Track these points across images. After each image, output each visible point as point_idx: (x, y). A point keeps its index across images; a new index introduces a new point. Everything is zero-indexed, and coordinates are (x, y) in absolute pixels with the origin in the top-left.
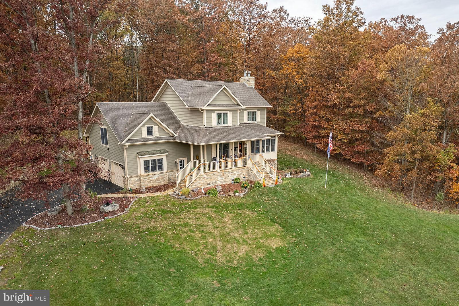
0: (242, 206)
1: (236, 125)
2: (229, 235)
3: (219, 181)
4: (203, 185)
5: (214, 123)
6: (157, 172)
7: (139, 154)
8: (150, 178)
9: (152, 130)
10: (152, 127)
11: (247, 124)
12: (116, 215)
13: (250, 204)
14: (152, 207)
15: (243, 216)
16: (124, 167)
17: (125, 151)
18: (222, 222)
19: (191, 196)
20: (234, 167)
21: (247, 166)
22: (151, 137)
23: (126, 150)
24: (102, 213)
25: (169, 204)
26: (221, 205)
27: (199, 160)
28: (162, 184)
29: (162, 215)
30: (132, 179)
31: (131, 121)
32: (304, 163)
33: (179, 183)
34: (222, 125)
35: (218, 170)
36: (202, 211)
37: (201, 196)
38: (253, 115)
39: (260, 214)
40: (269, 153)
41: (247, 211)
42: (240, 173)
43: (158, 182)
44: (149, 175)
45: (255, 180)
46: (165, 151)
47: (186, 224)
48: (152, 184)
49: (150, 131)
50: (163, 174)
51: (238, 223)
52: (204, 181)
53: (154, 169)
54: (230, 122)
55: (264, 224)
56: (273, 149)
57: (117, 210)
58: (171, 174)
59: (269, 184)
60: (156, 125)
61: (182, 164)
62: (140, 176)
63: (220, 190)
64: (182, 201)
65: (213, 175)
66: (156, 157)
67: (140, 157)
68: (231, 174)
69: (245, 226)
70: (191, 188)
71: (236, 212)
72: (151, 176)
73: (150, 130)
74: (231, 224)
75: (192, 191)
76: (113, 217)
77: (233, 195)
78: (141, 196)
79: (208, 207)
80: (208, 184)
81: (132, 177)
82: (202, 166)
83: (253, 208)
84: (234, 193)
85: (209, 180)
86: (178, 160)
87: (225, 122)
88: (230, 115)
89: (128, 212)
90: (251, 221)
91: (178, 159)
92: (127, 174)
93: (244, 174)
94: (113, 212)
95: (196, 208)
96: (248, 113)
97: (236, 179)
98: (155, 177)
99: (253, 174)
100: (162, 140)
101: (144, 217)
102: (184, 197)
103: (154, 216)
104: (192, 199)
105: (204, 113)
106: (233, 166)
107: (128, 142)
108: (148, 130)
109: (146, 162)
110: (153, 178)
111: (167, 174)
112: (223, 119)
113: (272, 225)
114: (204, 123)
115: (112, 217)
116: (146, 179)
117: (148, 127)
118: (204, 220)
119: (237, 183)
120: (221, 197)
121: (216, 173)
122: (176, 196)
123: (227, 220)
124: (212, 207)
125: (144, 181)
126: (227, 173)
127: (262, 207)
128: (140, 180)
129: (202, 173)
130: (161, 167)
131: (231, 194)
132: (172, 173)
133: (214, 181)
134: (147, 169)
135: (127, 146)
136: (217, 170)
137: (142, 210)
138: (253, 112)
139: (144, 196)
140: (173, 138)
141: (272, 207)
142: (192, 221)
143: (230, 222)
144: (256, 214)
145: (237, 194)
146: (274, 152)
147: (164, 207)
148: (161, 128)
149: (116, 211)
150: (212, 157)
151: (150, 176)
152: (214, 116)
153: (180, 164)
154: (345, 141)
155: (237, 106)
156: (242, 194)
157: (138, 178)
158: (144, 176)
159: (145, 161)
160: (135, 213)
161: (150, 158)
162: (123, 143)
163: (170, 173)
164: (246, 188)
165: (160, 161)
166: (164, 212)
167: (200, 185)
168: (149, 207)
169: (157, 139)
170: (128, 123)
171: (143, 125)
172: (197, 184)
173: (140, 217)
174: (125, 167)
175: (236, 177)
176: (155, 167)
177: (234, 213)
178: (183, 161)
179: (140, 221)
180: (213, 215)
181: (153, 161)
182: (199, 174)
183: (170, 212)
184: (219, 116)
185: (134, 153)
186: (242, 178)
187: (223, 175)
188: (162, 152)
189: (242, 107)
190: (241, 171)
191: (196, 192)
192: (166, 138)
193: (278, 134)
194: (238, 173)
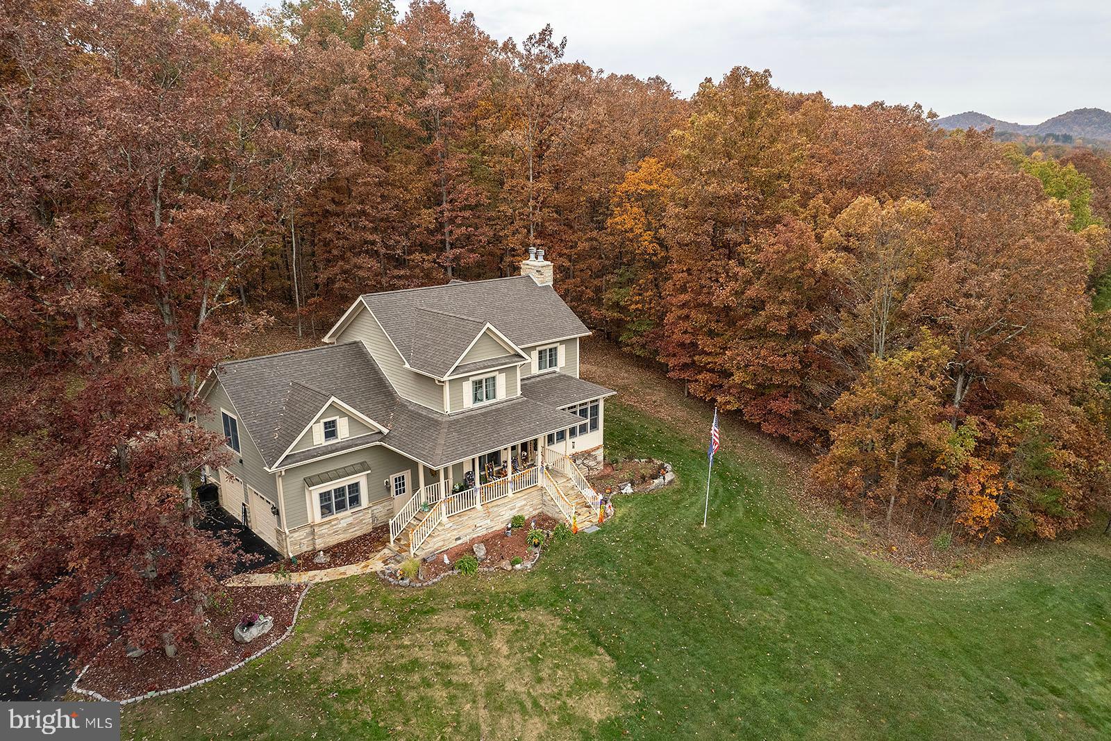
0: (528, 599)
1: (515, 397)
2: (503, 691)
3: (481, 528)
4: (446, 543)
5: (468, 402)
6: (349, 512)
7: (310, 482)
8: (334, 527)
9: (334, 427)
10: (334, 422)
11: (538, 379)
12: (268, 648)
13: (545, 592)
14: (341, 615)
15: (532, 629)
16: (278, 511)
17: (280, 482)
18: (488, 651)
19: (421, 578)
20: (510, 494)
21: (539, 484)
22: (332, 441)
23: (280, 478)
24: (237, 643)
25: (377, 604)
26: (486, 600)
27: (436, 484)
28: (359, 533)
29: (365, 639)
30: (295, 535)
31: (288, 404)
32: (662, 433)
33: (395, 537)
34: (486, 403)
35: (478, 506)
36: (447, 619)
37: (442, 575)
38: (551, 356)
39: (567, 620)
40: (587, 435)
41: (541, 615)
42: (524, 502)
43: (350, 531)
44: (329, 522)
45: (556, 516)
46: (363, 467)
47: (415, 664)
48: (339, 537)
49: (330, 431)
50: (361, 514)
51: (522, 651)
52: (449, 535)
53: (341, 506)
54: (501, 394)
55: (576, 649)
56: (594, 426)
57: (270, 632)
58: (380, 510)
59: (586, 523)
60: (343, 414)
61: (400, 484)
62: (311, 527)
63: (483, 557)
64: (403, 591)
65: (466, 520)
66: (345, 482)
67: (310, 489)
68: (506, 508)
69: (535, 661)
70: (422, 554)
71: (518, 618)
72: (336, 522)
73: (330, 428)
74: (507, 657)
75: (424, 560)
76: (262, 654)
77: (509, 568)
78: (317, 580)
79: (459, 605)
80: (456, 539)
81: (294, 531)
82: (443, 505)
83: (552, 605)
84: (513, 564)
85: (459, 532)
86: (392, 478)
87: (491, 394)
88: (501, 380)
89: (293, 634)
90: (548, 644)
91: (391, 476)
92: (285, 526)
93: (531, 503)
94: (262, 640)
95: (433, 611)
96: (540, 353)
97: (515, 518)
98: (343, 524)
99: (553, 503)
100: (356, 445)
101: (325, 648)
102: (407, 581)
103: (347, 642)
104: (424, 584)
105: (444, 388)
106: (510, 490)
107: (286, 462)
108: (326, 428)
109: (325, 497)
110: (340, 526)
111: (370, 511)
112: (486, 391)
113: (591, 654)
114: (445, 407)
115: (259, 654)
116: (324, 530)
117: (325, 423)
118: (450, 648)
119: (519, 526)
120: (485, 575)
121: (472, 514)
122: (391, 579)
123: (499, 643)
124: (467, 606)
125: (322, 536)
126: (496, 509)
127: (570, 600)
128: (313, 533)
129: (444, 518)
130: (355, 500)
131: (506, 564)
132: (378, 507)
133: (470, 530)
134: (326, 510)
135: (283, 473)
136: (475, 506)
137: (322, 625)
138: (550, 350)
139: (324, 580)
140: (380, 437)
141: (591, 600)
142: (426, 655)
143: (505, 650)
144: (559, 622)
145: (518, 566)
146: (597, 431)
147: (366, 613)
148: (353, 420)
149: (268, 635)
150: (465, 473)
151: (333, 523)
152: (468, 388)
153: (396, 485)
154: (750, 386)
155: (517, 359)
156: (529, 566)
157: (308, 530)
158: (321, 525)
159: (321, 495)
160: (306, 635)
161: (331, 486)
162: (273, 469)
163: (375, 507)
164: (536, 546)
165: (355, 488)
166: (368, 628)
167: (441, 544)
168: (336, 617)
169: (346, 444)
170: (282, 411)
171: (319, 421)
172: (435, 544)
173: (317, 647)
174: (280, 511)
175: (515, 513)
176: (343, 501)
177: (512, 620)
178: (403, 477)
179: (319, 659)
180: (470, 632)
181: (339, 492)
182: (439, 521)
183: (381, 629)
184: (478, 385)
185: (298, 480)
186: (528, 513)
187: (488, 514)
188: (357, 468)
189: (526, 360)
190: (525, 499)
191: (432, 564)
192: (364, 440)
193: (604, 396)
194: (519, 504)
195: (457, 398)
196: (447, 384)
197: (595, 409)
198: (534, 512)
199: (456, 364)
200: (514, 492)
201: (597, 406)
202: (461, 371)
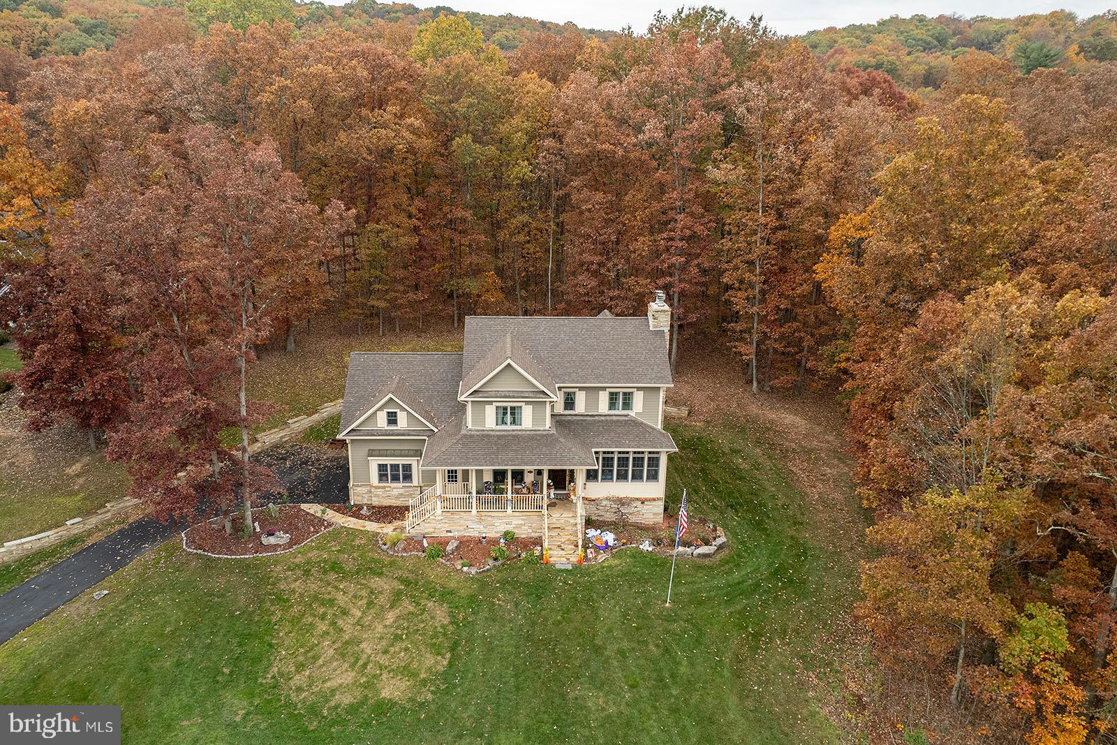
0: (446, 596)
1: (542, 429)
2: (358, 646)
3: (472, 530)
4: (437, 531)
5: (489, 423)
6: (401, 485)
7: (372, 453)
8: (388, 493)
9: (396, 416)
10: (396, 413)
11: (603, 418)
12: (273, 553)
13: (463, 596)
15: (423, 617)
17: (348, 446)
18: (379, 617)
19: (397, 550)
20: (509, 510)
21: (544, 511)
22: (393, 428)
24: (259, 543)
25: (355, 555)
26: (419, 583)
29: (325, 572)
30: (359, 489)
34: (509, 427)
35: (474, 511)
36: (382, 583)
37: (413, 553)
38: (624, 399)
39: (452, 623)
40: (642, 483)
41: (441, 611)
42: (521, 522)
43: (401, 500)
44: (384, 487)
46: (415, 453)
48: (390, 501)
49: (392, 419)
50: (412, 489)
52: (440, 526)
53: (395, 478)
54: (527, 423)
56: (653, 476)
57: (283, 544)
59: (562, 559)
60: (401, 409)
61: (452, 476)
62: (371, 487)
63: (450, 552)
64: (379, 553)
66: (401, 461)
67: (371, 458)
68: (500, 521)
69: (398, 638)
70: (412, 533)
73: (392, 416)
74: (385, 626)
76: (268, 555)
77: (459, 567)
78: (346, 524)
79: (400, 578)
80: (450, 532)
81: (358, 486)
82: (437, 499)
83: (456, 607)
84: (463, 566)
85: (451, 526)
87: (518, 421)
88: (527, 411)
89: (294, 552)
92: (352, 480)
93: (530, 525)
95: (380, 574)
96: (611, 394)
97: (506, 533)
98: (395, 492)
100: (409, 435)
101: (300, 568)
102: (386, 547)
103: (314, 570)
104: (395, 554)
105: (467, 408)
106: (509, 508)
107: (351, 434)
108: (388, 417)
109: (382, 467)
110: (392, 493)
111: (419, 489)
112: (511, 417)
114: (467, 424)
115: (266, 555)
116: (380, 492)
117: (388, 413)
119: (508, 540)
122: (381, 542)
125: (376, 496)
126: (490, 519)
127: (471, 611)
128: (371, 491)
130: (408, 477)
133: (462, 528)
134: (382, 476)
136: (470, 510)
137: (314, 553)
138: (625, 394)
140: (430, 433)
142: (342, 600)
144: (446, 621)
145: (465, 569)
146: (657, 483)
148: (409, 416)
149: (279, 545)
151: (388, 489)
152: (491, 411)
155: (542, 396)
156: (473, 572)
157: (368, 488)
158: (377, 488)
159: (379, 465)
160: (299, 556)
161: (389, 461)
162: (341, 436)
165: (407, 468)
166: (334, 567)
167: (432, 530)
168: (326, 552)
169: (403, 432)
170: (374, 396)
171: (380, 409)
172: (426, 528)
173: (297, 565)
174: (350, 468)
176: (397, 475)
179: (289, 573)
181: (394, 467)
182: (433, 512)
183: (340, 571)
184: (502, 410)
185: (364, 449)
186: (524, 532)
187: (480, 521)
188: (411, 453)
189: (551, 397)
190: (522, 520)
191: (413, 543)
192: (418, 433)
193: (668, 450)
194: (516, 522)
195: (480, 418)
196: (470, 404)
197: (654, 462)
198: (533, 534)
199: (475, 388)
200: (513, 510)
201: (658, 459)
202: (480, 395)
